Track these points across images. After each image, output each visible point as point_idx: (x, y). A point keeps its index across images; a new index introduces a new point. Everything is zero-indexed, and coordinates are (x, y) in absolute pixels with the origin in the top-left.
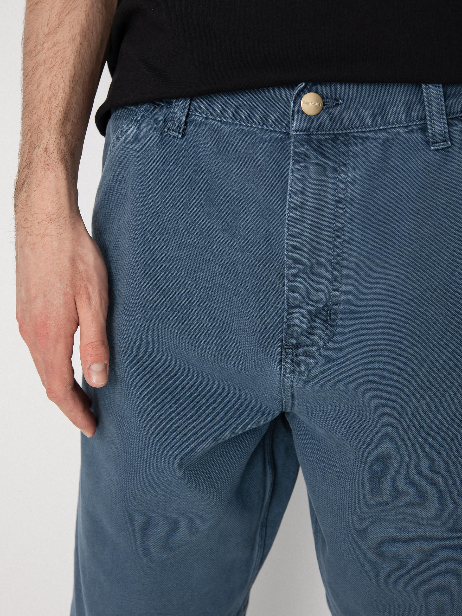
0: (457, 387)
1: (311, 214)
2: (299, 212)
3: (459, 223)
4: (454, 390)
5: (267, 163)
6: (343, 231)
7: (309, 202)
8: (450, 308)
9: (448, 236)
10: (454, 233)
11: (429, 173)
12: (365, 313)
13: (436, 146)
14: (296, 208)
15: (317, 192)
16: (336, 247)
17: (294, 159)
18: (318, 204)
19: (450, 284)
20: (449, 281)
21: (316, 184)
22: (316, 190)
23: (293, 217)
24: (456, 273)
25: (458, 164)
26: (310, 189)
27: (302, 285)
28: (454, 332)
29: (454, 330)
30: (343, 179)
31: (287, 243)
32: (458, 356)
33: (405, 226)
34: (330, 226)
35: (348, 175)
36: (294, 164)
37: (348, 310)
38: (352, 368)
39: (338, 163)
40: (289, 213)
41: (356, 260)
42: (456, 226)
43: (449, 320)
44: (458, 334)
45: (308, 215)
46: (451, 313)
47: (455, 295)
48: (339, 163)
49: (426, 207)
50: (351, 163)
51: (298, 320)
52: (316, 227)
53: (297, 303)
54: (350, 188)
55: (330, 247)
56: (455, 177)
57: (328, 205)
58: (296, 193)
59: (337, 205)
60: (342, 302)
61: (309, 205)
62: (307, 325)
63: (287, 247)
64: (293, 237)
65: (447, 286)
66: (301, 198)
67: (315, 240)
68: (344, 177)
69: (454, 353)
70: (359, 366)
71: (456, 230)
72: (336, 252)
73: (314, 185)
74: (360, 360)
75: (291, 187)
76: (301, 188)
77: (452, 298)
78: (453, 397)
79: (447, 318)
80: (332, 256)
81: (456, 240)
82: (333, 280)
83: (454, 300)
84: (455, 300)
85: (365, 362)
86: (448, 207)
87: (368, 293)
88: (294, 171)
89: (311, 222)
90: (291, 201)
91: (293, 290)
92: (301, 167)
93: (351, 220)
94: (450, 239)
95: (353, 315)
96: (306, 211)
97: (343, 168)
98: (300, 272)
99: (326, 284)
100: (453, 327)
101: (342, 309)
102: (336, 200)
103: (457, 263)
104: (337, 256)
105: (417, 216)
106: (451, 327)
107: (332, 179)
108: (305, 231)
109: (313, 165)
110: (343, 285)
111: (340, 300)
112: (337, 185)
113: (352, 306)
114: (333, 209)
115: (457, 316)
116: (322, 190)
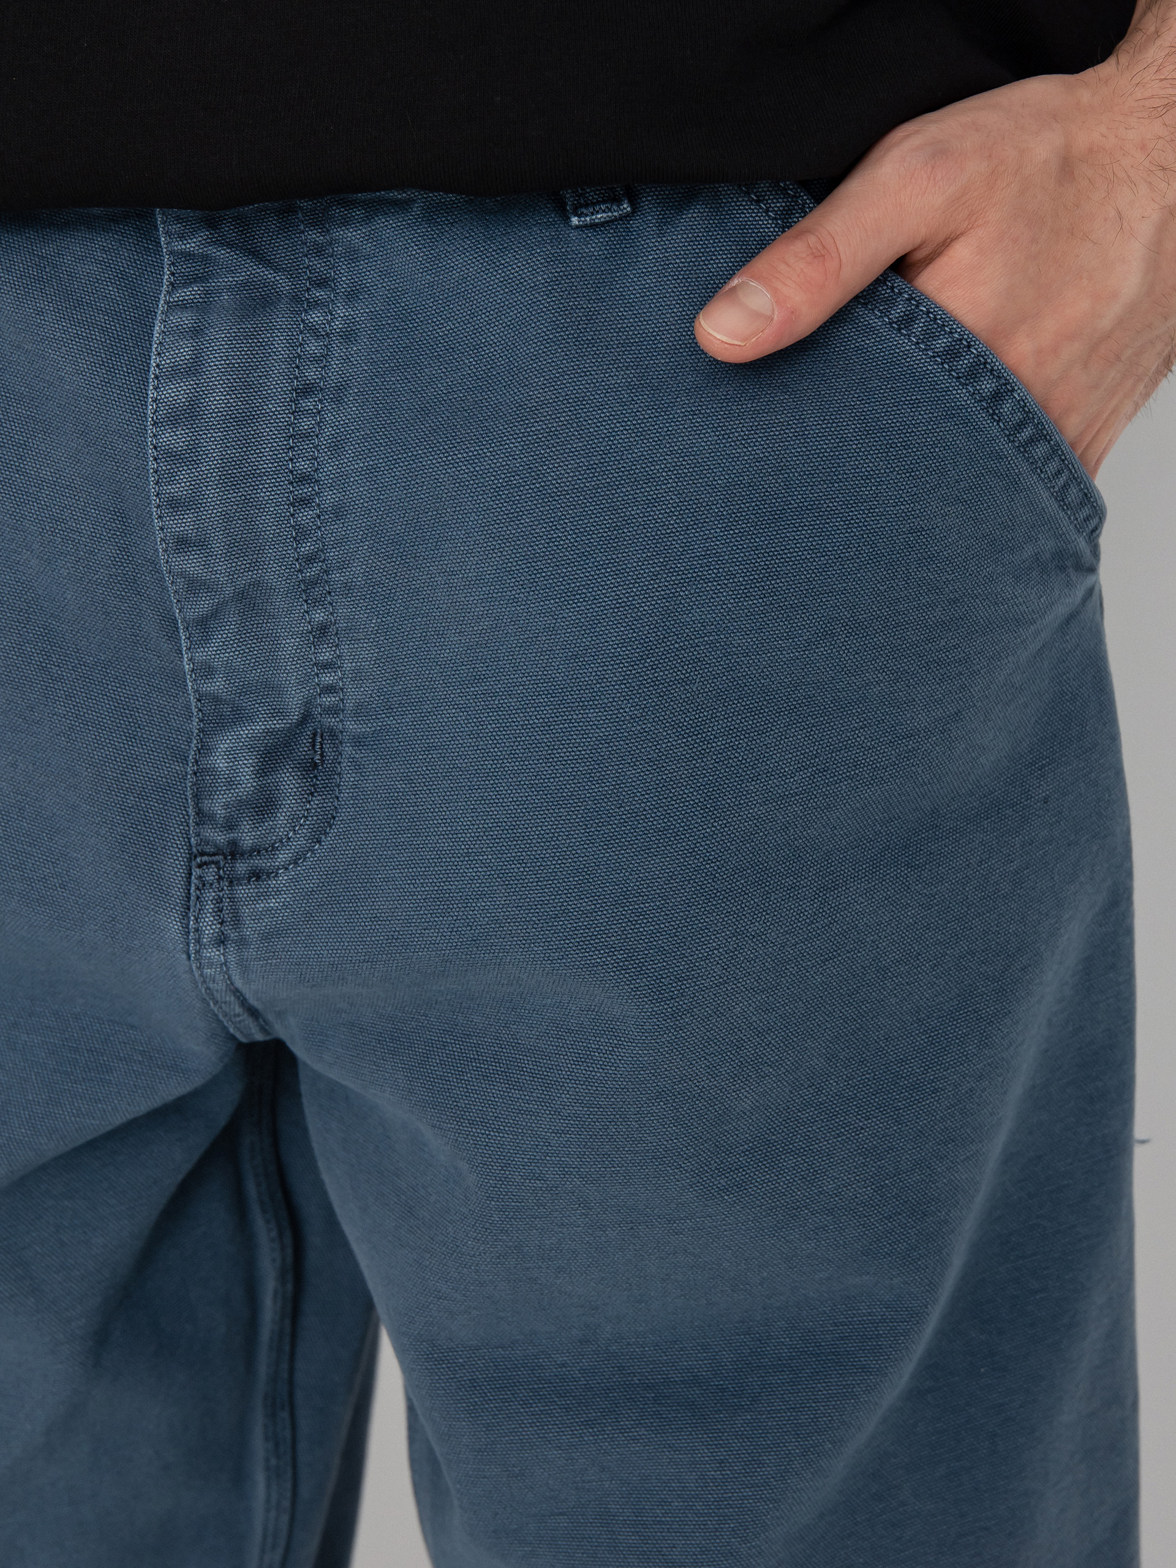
0: (720, 962)
1: (220, 434)
2: (183, 430)
3: (676, 448)
4: (712, 972)
5: (97, 285)
6: (317, 481)
7: (212, 399)
8: (671, 716)
9: (643, 488)
10: (662, 479)
11: (569, 294)
12: (418, 734)
13: (587, 215)
14: (174, 419)
15: (236, 365)
16: (301, 534)
17: (173, 274)
18: (240, 403)
19: (665, 640)
20: (660, 629)
21: (234, 342)
22: (233, 361)
23: (167, 447)
24: (681, 603)
25: (658, 270)
26: (215, 357)
27: (229, 653)
28: (692, 790)
29: (690, 782)
30: (317, 327)
31: (162, 529)
32: (713, 865)
33: (497, 457)
34: (279, 468)
35: (332, 315)
36: (173, 287)
37: (368, 729)
38: (391, 914)
39: (306, 277)
40: (154, 435)
41: (368, 570)
42: (667, 457)
43: (671, 752)
44: (704, 795)
45: (210, 438)
46: (674, 731)
47: (684, 672)
48: (309, 278)
49: (561, 399)
50: (344, 279)
51: (226, 765)
52: (238, 475)
53: (226, 710)
54: (338, 350)
55: (286, 533)
56: (651, 310)
57: (270, 406)
58: (175, 373)
59: (296, 404)
60: (350, 705)
61: (213, 407)
62: (251, 781)
63: (162, 540)
64: (173, 508)
65: (654, 647)
66: (189, 387)
67: (237, 514)
68: (322, 318)
69: (698, 857)
70: (411, 905)
71: (670, 470)
72: (306, 548)
73: (226, 346)
74: (412, 886)
75: (159, 354)
76: (188, 357)
77: (676, 682)
78: (710, 994)
79: (664, 746)
80: (297, 560)
81: (672, 499)
82: (314, 637)
83: (682, 689)
84: (685, 689)
85: (427, 888)
86: (635, 398)
87: (420, 669)
88: (171, 307)
89: (221, 459)
90: (159, 397)
91: (206, 671)
92: (192, 297)
93: (337, 447)
94: (649, 497)
95: (384, 745)
96: (203, 428)
97: (319, 294)
98: (215, 613)
99: (296, 650)
100: (686, 772)
101: (351, 726)
102: (296, 390)
103: (680, 573)
104: (310, 559)
105: (533, 426)
106: (680, 773)
107: (284, 326)
108: (204, 488)
109: (230, 289)
110: (345, 648)
111: (342, 700)
112: (301, 344)
113: (379, 716)
114: (283, 418)
115: (694, 737)
116: (255, 360)
